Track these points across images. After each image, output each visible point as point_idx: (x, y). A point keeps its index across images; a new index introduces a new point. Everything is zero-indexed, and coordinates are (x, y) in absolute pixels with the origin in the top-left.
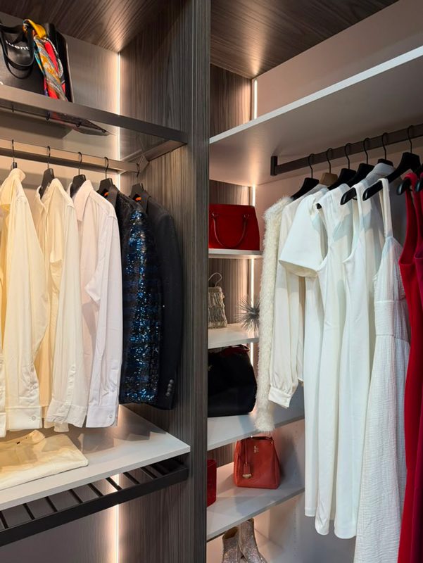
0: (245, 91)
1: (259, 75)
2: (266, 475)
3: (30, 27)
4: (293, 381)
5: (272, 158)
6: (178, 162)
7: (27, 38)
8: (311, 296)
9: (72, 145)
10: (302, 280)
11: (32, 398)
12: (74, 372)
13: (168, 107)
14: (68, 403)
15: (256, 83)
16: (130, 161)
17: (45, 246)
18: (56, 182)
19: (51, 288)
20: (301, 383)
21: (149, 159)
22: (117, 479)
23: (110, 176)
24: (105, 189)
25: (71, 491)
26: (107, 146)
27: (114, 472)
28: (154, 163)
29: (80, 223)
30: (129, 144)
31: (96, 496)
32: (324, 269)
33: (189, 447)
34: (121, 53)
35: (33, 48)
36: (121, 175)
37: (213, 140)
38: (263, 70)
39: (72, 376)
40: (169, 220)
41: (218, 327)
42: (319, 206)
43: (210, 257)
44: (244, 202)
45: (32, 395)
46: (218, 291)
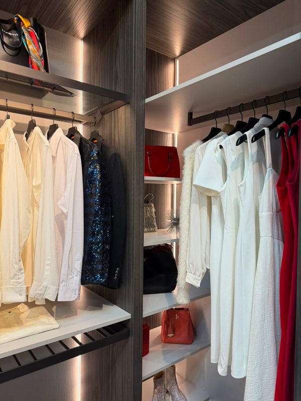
0: (171, 67)
1: (180, 56)
2: (184, 335)
3: (19, 20)
4: (203, 268)
5: (189, 113)
6: (123, 116)
7: (17, 28)
8: (215, 209)
9: (49, 103)
10: (209, 198)
11: (20, 280)
12: (49, 262)
13: (117, 78)
14: (45, 284)
15: (178, 62)
16: (90, 114)
17: (29, 174)
18: (37, 129)
19: (33, 203)
20: (208, 270)
21: (103, 114)
22: (79, 337)
23: (75, 125)
24: (72, 134)
25: (47, 346)
26: (74, 104)
27: (78, 333)
28: (106, 117)
29: (54, 158)
30: (89, 103)
31: (65, 350)
32: (224, 191)
33: (130, 315)
34: (84, 39)
35: (21, 35)
36: (84, 124)
37: (148, 100)
38: (183, 52)
39: (48, 265)
40: (117, 156)
41: (151, 232)
42: (221, 147)
43: (145, 182)
44: (170, 144)
45: (19, 278)
46: (151, 206)
